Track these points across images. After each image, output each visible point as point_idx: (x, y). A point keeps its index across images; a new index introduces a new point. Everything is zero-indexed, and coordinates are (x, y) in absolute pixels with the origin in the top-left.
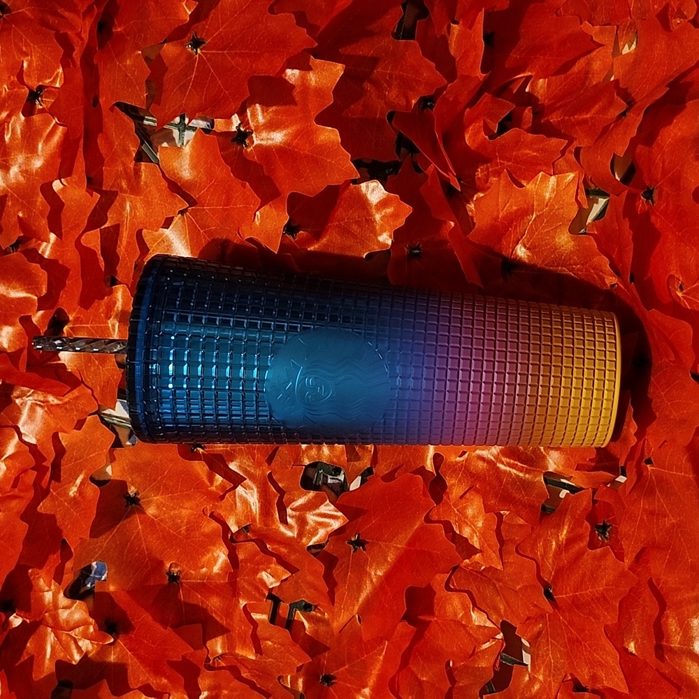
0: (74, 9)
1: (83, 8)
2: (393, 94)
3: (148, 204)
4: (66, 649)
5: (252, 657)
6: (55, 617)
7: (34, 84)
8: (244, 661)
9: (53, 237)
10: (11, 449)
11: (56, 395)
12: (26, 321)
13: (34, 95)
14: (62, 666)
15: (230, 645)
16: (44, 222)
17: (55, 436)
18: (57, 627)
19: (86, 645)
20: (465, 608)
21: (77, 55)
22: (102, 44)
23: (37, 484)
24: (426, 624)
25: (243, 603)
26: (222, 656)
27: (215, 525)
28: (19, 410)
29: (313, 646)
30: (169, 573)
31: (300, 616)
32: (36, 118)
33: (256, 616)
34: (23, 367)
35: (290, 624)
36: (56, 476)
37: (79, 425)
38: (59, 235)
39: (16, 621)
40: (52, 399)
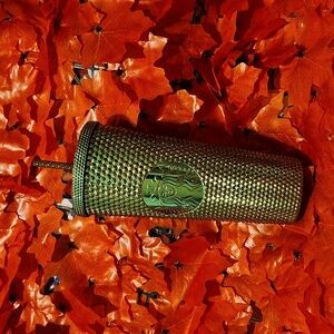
0: (42, 16)
1: (46, 15)
2: (191, 50)
3: (77, 105)
4: (41, 319)
5: (129, 321)
6: (35, 303)
7: (24, 51)
8: (125, 323)
9: (33, 122)
10: (14, 223)
11: (35, 197)
12: (21, 162)
13: (24, 56)
14: (39, 327)
15: (118, 316)
16: (28, 115)
17: (35, 216)
18: (36, 308)
19: (50, 317)
20: (231, 295)
21: (44, 37)
22: (56, 32)
23: (26, 239)
24: (212, 303)
25: (124, 295)
26: (114, 321)
27: (110, 257)
28: (18, 204)
29: (158, 315)
30: (89, 281)
31: (151, 301)
32: (24, 66)
33: (130, 301)
34: (19, 183)
35: (147, 305)
36: (35, 235)
37: (46, 210)
38: (36, 121)
39: (16, 306)
40: (33, 199)
